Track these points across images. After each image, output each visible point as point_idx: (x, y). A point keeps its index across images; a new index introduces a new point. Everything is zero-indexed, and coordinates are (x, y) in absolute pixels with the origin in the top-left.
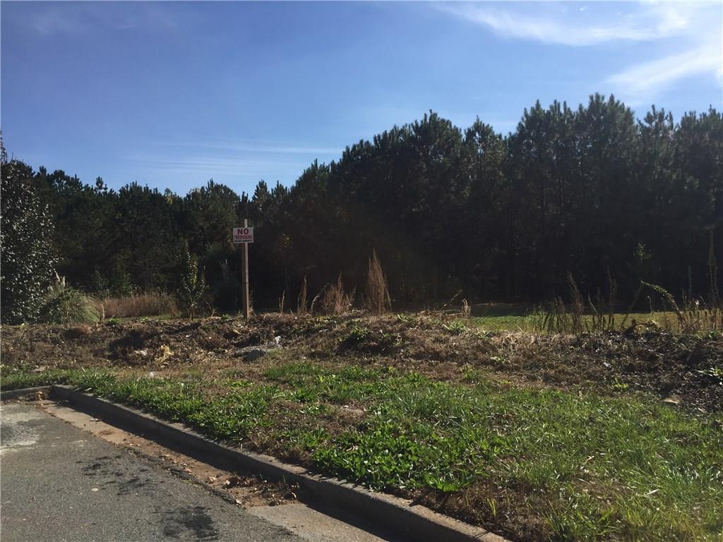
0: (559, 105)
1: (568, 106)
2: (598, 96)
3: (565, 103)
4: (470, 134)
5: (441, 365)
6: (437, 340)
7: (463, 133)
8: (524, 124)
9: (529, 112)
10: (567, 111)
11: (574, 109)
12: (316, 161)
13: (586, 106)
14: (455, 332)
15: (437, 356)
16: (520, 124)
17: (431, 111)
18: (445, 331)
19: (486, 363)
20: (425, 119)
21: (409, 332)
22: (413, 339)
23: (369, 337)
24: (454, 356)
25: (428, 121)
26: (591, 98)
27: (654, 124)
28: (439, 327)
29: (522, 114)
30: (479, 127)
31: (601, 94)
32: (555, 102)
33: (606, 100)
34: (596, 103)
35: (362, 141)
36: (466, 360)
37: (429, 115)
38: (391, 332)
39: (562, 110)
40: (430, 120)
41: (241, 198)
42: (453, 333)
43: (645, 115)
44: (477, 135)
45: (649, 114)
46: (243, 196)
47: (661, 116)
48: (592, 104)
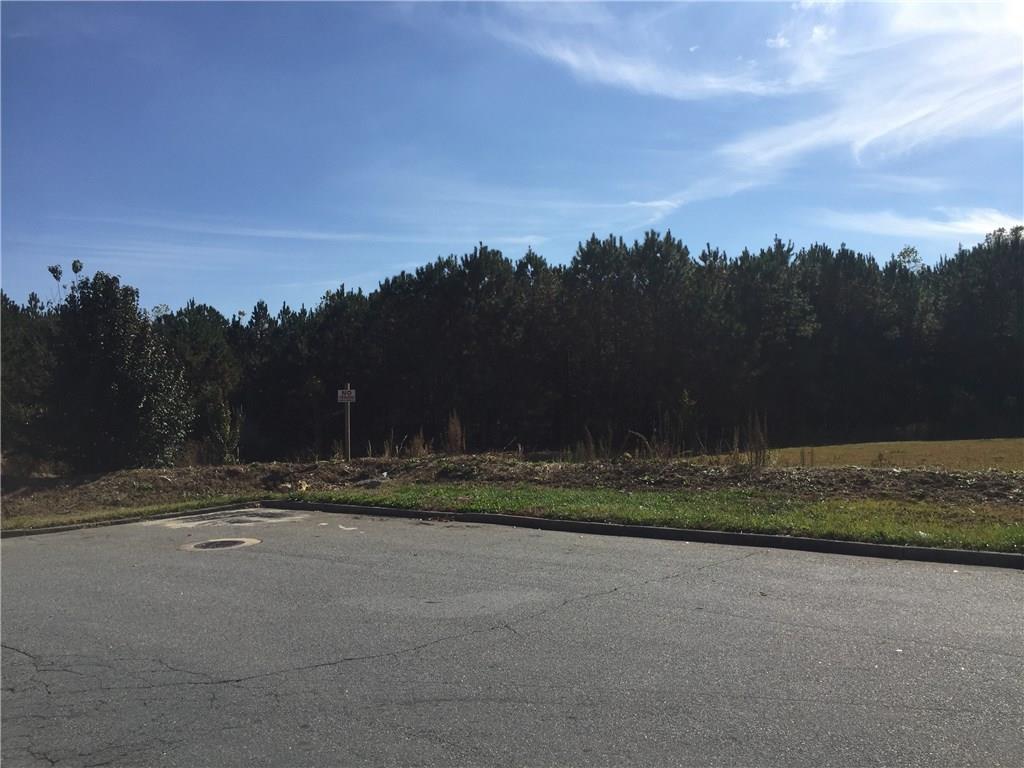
0: (615, 239)
1: (624, 241)
2: (653, 233)
3: (621, 238)
4: (522, 265)
5: (504, 484)
6: (501, 470)
7: (514, 264)
8: (579, 258)
9: (584, 246)
10: (623, 246)
11: (630, 245)
12: (342, 286)
13: (641, 242)
14: (513, 465)
15: (502, 478)
16: (574, 258)
17: (481, 243)
18: (506, 464)
19: (531, 481)
20: (476, 253)
21: (482, 466)
22: (485, 470)
23: (455, 470)
24: (512, 479)
25: (478, 255)
26: (647, 234)
27: (708, 262)
28: (502, 462)
29: (577, 248)
30: (531, 258)
31: (656, 230)
32: (611, 236)
33: (662, 238)
34: (651, 238)
35: (403, 273)
36: (520, 479)
37: (479, 248)
38: (470, 466)
39: (618, 244)
40: (480, 253)
41: (231, 321)
42: (510, 465)
43: (700, 254)
44: (529, 267)
45: (704, 252)
46: (234, 319)
47: (716, 254)
48: (648, 241)
